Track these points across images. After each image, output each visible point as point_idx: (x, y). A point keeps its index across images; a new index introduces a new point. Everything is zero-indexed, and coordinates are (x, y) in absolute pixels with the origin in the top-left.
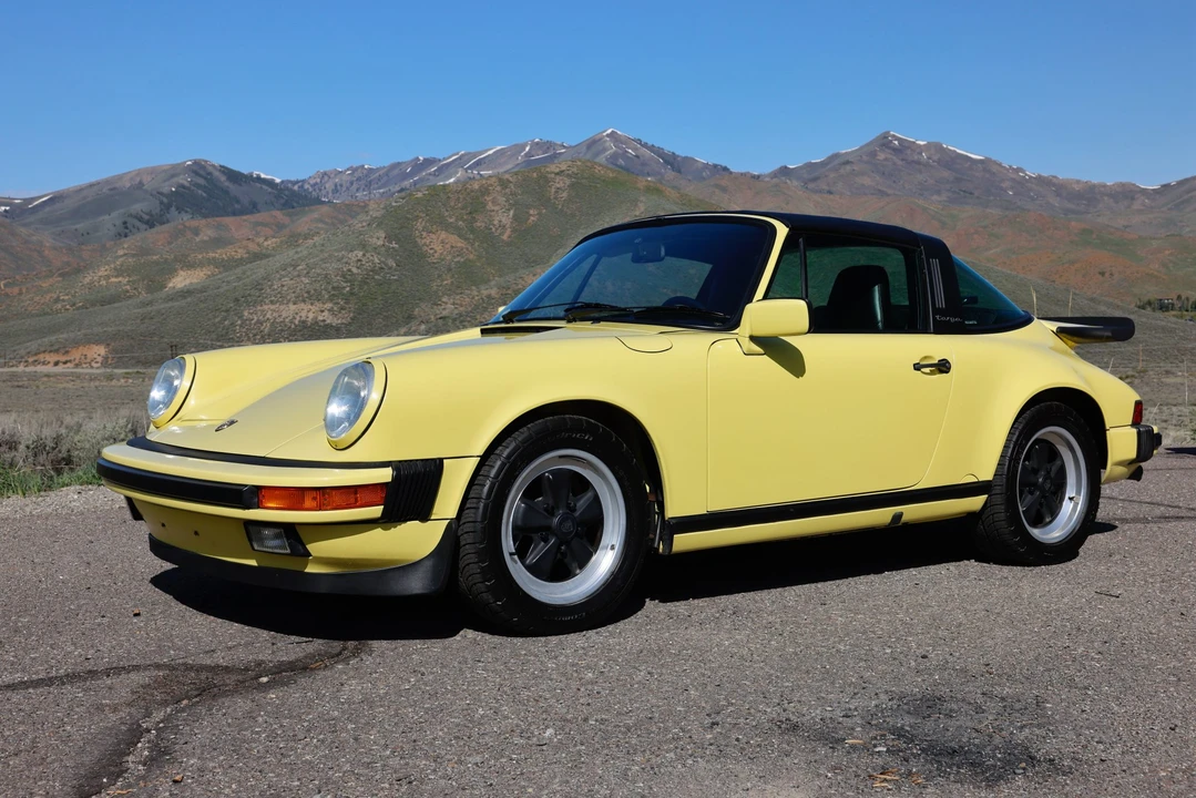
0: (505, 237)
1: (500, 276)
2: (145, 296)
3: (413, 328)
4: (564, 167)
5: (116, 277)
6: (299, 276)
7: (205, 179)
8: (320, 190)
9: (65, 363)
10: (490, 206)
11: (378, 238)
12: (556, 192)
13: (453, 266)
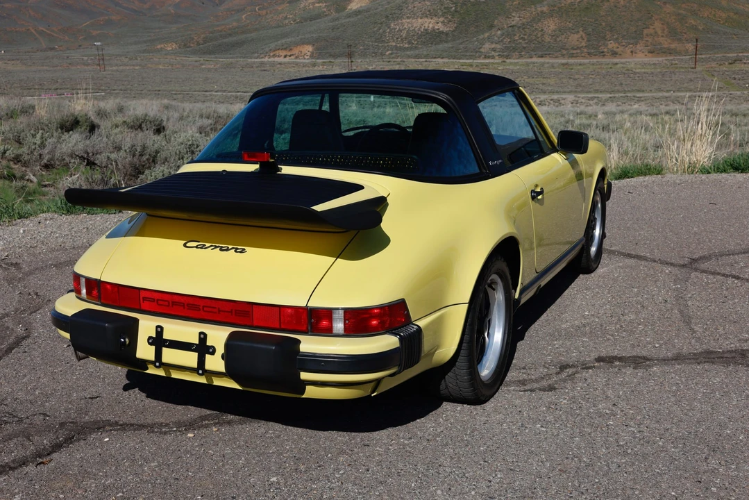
2: (334, 15)
3: (493, 33)
5: (319, 3)
6: (424, 1)
9: (290, 56)
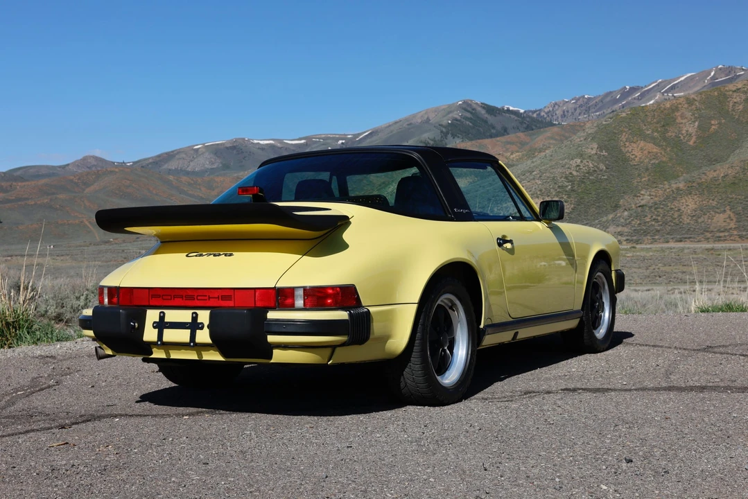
0: (691, 143)
1: (687, 173)
3: (619, 215)
4: (740, 86)
6: (534, 179)
7: (471, 113)
8: (552, 116)
10: (679, 120)
11: (592, 149)
12: (733, 105)
13: (650, 166)
